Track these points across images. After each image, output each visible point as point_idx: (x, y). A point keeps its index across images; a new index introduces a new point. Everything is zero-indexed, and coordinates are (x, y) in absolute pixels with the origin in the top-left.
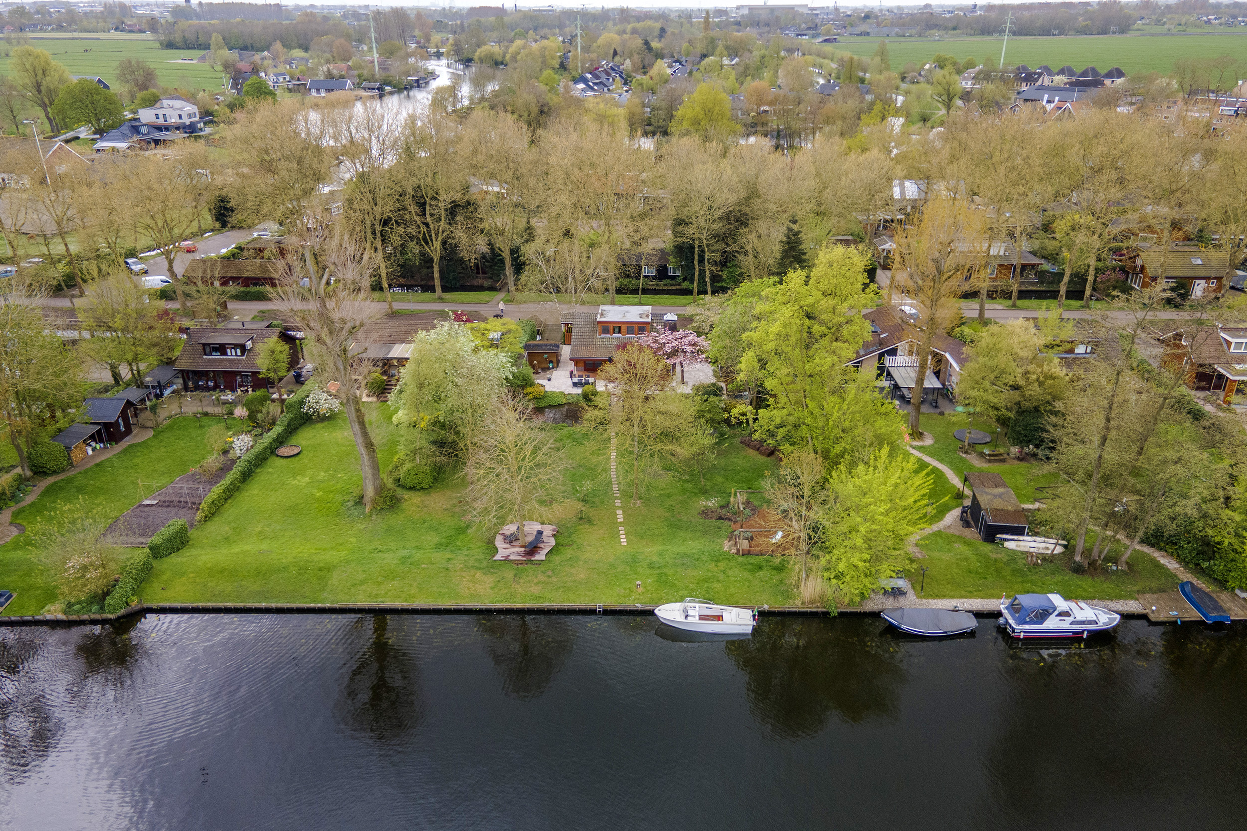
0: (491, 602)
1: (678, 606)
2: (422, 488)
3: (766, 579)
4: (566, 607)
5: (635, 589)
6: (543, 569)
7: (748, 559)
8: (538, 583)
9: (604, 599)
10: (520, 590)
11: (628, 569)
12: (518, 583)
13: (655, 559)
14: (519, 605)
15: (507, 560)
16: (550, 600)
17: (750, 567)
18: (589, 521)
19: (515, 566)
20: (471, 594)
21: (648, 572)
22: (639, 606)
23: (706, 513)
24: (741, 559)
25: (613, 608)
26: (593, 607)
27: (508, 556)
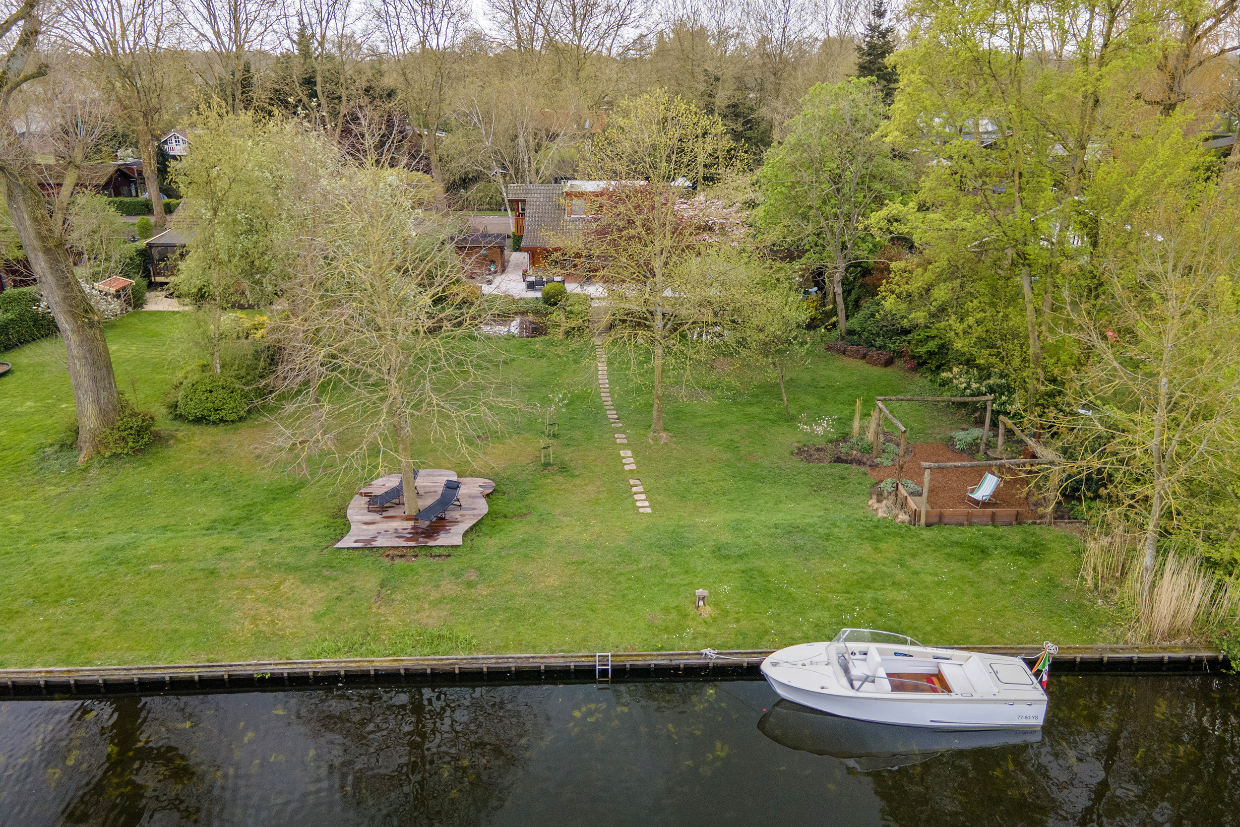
0: (306, 654)
1: (819, 650)
2: (222, 420)
3: (1011, 577)
4: (513, 665)
5: (691, 609)
6: (456, 567)
7: (945, 533)
8: (440, 601)
9: (613, 638)
10: (393, 620)
11: (666, 561)
12: (390, 602)
13: (726, 537)
14: (382, 662)
15: (368, 549)
16: (468, 645)
17: (957, 550)
18: (564, 469)
19: (387, 562)
20: (257, 635)
21: (717, 566)
22: (711, 655)
23: (804, 453)
24: (927, 534)
25: (640, 662)
26: (586, 662)
27: (374, 539)
